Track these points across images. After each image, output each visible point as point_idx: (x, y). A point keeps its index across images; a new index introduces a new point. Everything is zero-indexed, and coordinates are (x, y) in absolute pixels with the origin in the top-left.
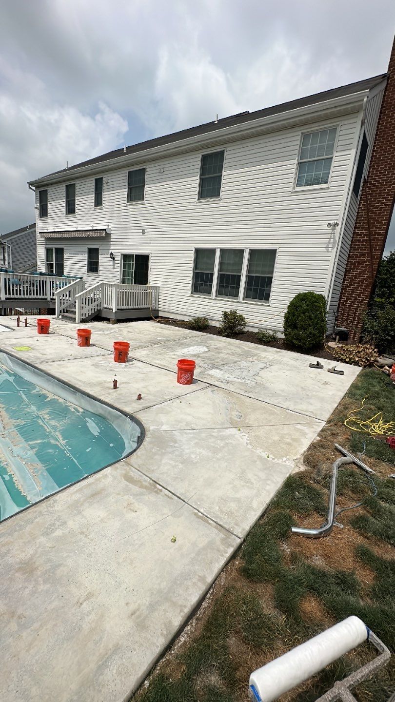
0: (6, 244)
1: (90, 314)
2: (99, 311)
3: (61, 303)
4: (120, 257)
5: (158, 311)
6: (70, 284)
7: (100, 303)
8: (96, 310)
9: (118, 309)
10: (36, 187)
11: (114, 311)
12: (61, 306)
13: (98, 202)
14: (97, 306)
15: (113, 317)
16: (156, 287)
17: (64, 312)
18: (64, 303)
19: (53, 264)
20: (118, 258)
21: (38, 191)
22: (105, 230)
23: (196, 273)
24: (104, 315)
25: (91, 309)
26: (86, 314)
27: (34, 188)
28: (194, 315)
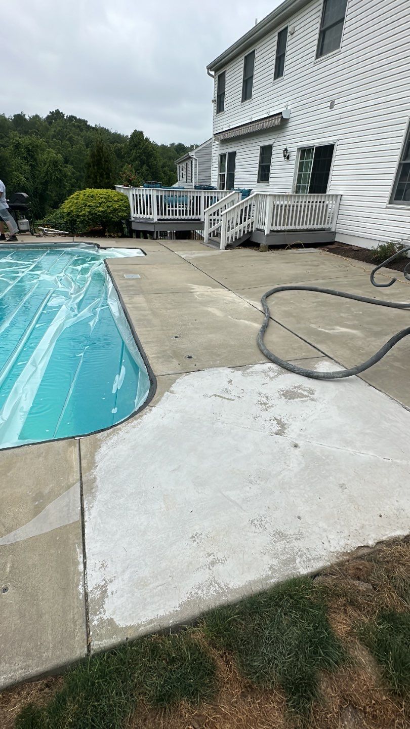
0: (194, 157)
1: (238, 238)
2: (250, 233)
3: (211, 224)
4: (295, 153)
5: (335, 233)
6: (222, 199)
7: (252, 223)
8: (246, 232)
9: (271, 231)
10: (216, 71)
11: (266, 234)
12: (211, 227)
13: (279, 72)
14: (249, 225)
15: (263, 242)
16: (337, 196)
17: (214, 236)
18: (214, 224)
19: (225, 174)
20: (295, 156)
21: (217, 76)
22: (281, 113)
23: (404, 164)
24: (254, 240)
25: (240, 231)
26: (232, 238)
27: (213, 73)
28: (382, 238)
